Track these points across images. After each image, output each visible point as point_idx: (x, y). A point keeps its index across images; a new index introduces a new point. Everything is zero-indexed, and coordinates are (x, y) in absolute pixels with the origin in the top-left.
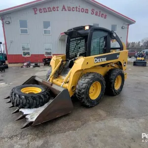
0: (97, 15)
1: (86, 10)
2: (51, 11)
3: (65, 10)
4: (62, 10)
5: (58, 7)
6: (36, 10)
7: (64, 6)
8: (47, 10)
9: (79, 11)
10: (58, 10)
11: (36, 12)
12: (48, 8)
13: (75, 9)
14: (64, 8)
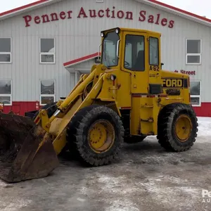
0: (152, 22)
1: (128, 13)
2: (57, 19)
3: (85, 16)
4: (79, 17)
5: (69, 12)
6: (28, 19)
7: (82, 10)
8: (50, 18)
9: (113, 17)
10: (70, 17)
11: (29, 23)
12: (52, 15)
13: (105, 13)
14: (82, 12)
